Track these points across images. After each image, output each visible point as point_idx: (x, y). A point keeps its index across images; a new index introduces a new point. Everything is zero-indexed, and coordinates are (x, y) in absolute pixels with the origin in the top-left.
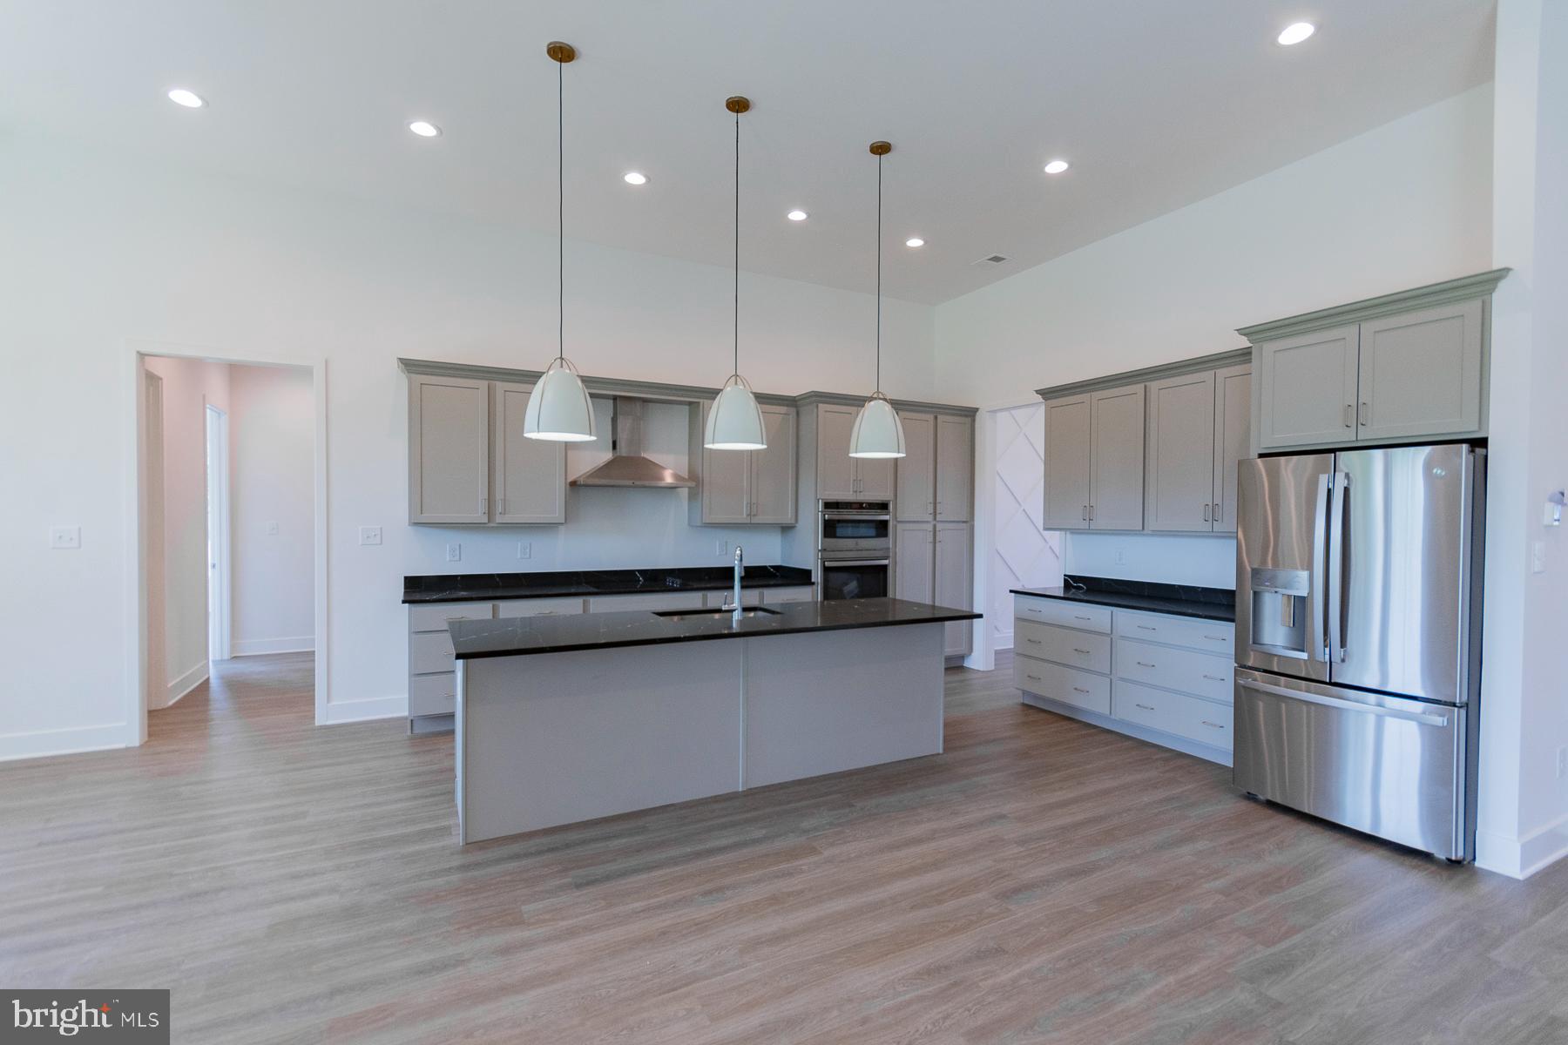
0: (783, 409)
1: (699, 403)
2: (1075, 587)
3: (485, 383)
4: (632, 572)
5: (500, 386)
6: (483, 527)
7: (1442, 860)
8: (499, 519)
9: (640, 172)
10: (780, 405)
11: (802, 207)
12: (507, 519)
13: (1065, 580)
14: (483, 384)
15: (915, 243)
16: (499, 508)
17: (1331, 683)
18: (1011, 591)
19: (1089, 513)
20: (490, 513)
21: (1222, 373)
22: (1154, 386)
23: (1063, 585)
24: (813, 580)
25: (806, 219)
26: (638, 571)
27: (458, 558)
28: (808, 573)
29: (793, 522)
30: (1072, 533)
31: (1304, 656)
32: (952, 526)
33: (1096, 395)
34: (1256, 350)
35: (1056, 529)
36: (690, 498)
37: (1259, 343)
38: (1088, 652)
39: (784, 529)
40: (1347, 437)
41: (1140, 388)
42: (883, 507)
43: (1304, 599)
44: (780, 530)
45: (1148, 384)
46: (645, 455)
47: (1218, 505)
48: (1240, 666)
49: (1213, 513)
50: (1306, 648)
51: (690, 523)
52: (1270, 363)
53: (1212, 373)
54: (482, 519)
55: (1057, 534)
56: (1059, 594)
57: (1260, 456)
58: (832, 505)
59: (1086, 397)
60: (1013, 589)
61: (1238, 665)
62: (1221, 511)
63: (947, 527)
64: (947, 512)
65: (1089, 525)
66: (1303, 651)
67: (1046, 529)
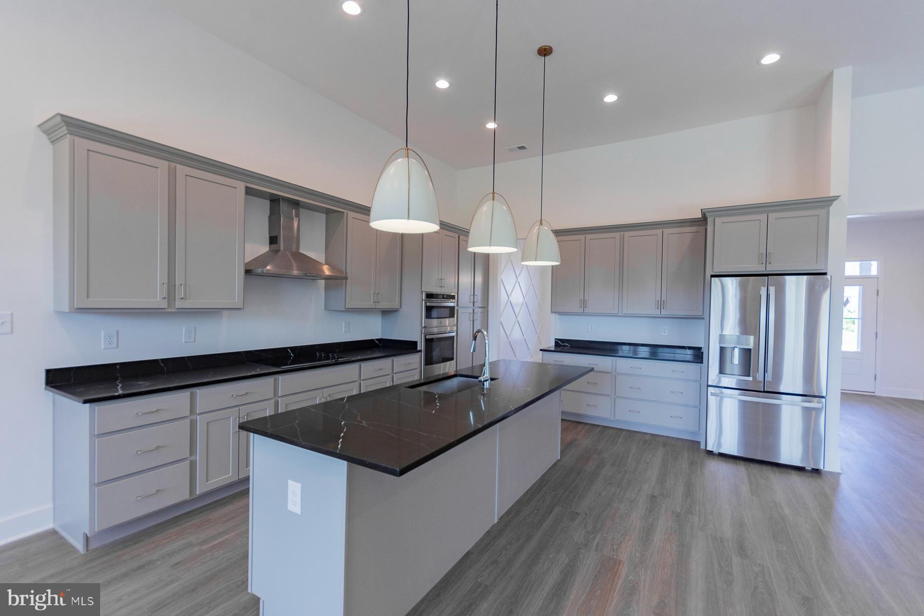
1: (343, 212)
2: (562, 346)
3: (166, 163)
4: (285, 349)
5: (181, 170)
6: (161, 312)
7: (809, 470)
8: (179, 304)
11: (447, 76)
12: (187, 304)
13: (556, 342)
14: (163, 165)
15: (491, 125)
16: (180, 293)
17: (764, 392)
18: (541, 350)
19: (584, 303)
20: (171, 297)
21: (667, 231)
22: (627, 234)
23: (554, 345)
24: (419, 348)
25: (449, 87)
26: (289, 348)
27: (115, 345)
28: (415, 343)
29: (398, 307)
30: (559, 314)
31: (750, 379)
32: (480, 310)
33: (589, 237)
34: (710, 221)
35: (560, 313)
36: (327, 288)
37: (713, 218)
38: (597, 383)
39: (386, 313)
40: (760, 269)
41: (617, 235)
42: (453, 297)
43: (750, 349)
44: (381, 313)
45: (621, 233)
46: (301, 251)
47: (664, 301)
48: (710, 386)
49: (661, 304)
50: (751, 375)
51: (327, 308)
52: (719, 229)
53: (661, 230)
54: (164, 304)
55: (557, 316)
56: (553, 349)
57: (712, 276)
58: (430, 296)
59: (582, 237)
60: (541, 348)
61: (708, 386)
62: (665, 303)
63: (478, 311)
64: (479, 302)
65: (583, 310)
66: (749, 376)
67: (552, 312)
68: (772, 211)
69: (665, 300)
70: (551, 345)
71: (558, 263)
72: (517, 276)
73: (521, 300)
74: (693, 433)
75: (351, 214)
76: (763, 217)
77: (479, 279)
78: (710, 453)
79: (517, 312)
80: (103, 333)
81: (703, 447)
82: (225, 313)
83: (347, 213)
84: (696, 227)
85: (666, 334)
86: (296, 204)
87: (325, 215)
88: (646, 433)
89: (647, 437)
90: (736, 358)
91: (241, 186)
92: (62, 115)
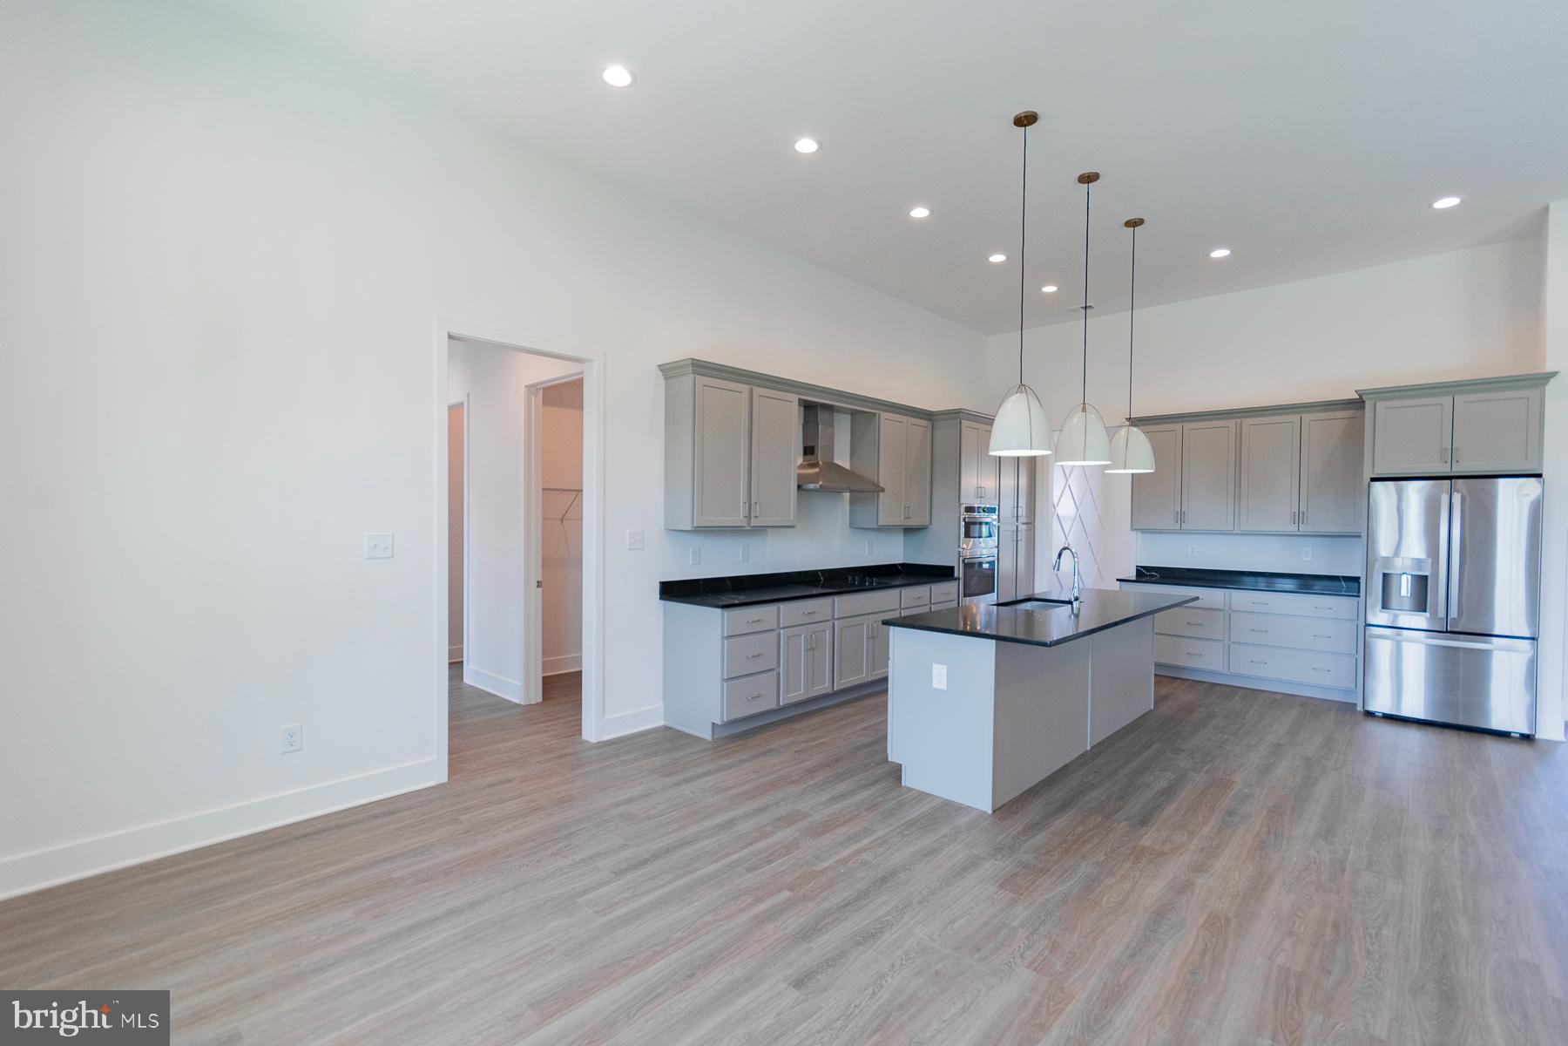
0: (924, 423)
1: (875, 414)
2: (1147, 575)
3: (746, 387)
4: (817, 572)
5: (758, 391)
6: (747, 531)
8: (754, 522)
9: (923, 207)
10: (922, 418)
12: (758, 522)
13: (1137, 569)
14: (745, 388)
15: (1050, 289)
16: (754, 511)
17: (1447, 633)
18: (1117, 580)
19: (1181, 517)
20: (749, 516)
21: (1307, 417)
22: (1247, 422)
23: (1135, 573)
24: (956, 575)
26: (820, 571)
28: (951, 569)
29: (928, 523)
30: (1142, 532)
31: (1429, 615)
32: (1024, 527)
33: (1188, 426)
34: (1368, 405)
35: (1144, 531)
36: (852, 502)
37: (1373, 401)
38: (1202, 625)
39: (909, 531)
40: (1444, 469)
41: (1231, 423)
42: (992, 510)
43: (1426, 577)
44: (902, 531)
45: (1238, 420)
46: (836, 462)
47: (1303, 513)
48: (1369, 625)
49: (1299, 517)
50: (1428, 610)
51: (852, 525)
52: (1382, 416)
53: (1299, 416)
54: (743, 522)
55: (1139, 534)
56: (1134, 578)
57: (1373, 480)
58: (969, 509)
59: (1178, 426)
60: (1119, 578)
61: (1366, 625)
62: (1305, 517)
63: (1022, 528)
64: (1024, 515)
65: (1180, 524)
66: (1425, 611)
67: (1133, 529)
68: (1461, 393)
69: (1305, 511)
70: (1132, 575)
71: (1152, 471)
72: (1067, 474)
73: (1072, 511)
74: (1346, 692)
75: (884, 415)
76: (1447, 400)
77: (1023, 482)
78: (1370, 714)
79: (1067, 530)
80: (691, 549)
81: (1360, 708)
82: (770, 530)
83: (879, 415)
84: (1352, 411)
85: (1309, 559)
86: (830, 409)
87: (849, 416)
88: (1276, 693)
89: (1278, 697)
90: (1405, 587)
91: (795, 398)
92: (693, 359)
